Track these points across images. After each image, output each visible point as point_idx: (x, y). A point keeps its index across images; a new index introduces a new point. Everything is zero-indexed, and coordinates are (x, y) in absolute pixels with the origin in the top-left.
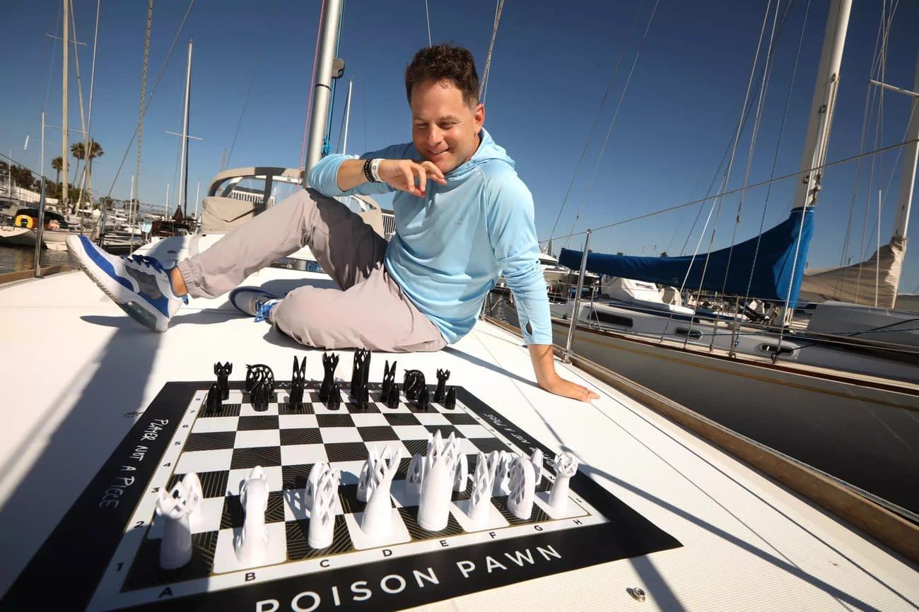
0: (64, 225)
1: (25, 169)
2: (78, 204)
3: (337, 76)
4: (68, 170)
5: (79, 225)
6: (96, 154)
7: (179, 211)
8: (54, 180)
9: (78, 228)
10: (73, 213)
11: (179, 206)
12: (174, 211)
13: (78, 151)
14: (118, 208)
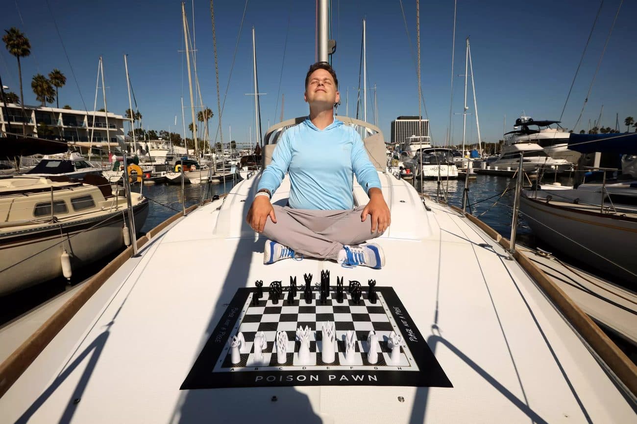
0: (198, 167)
1: (177, 134)
2: (204, 151)
3: (331, 52)
4: (196, 130)
5: (206, 166)
6: (210, 116)
7: (258, 145)
8: (191, 138)
9: (205, 168)
10: (202, 156)
11: (258, 143)
12: (256, 145)
13: (200, 117)
14: (225, 149)
